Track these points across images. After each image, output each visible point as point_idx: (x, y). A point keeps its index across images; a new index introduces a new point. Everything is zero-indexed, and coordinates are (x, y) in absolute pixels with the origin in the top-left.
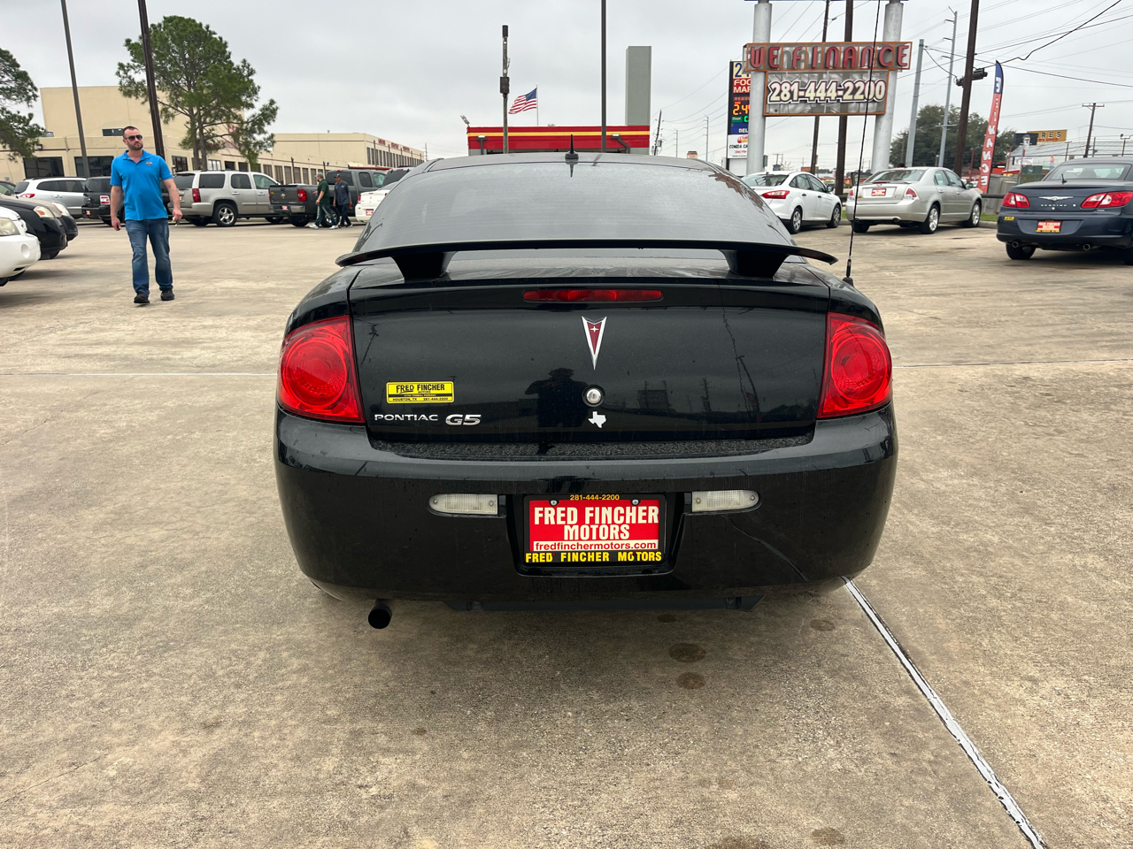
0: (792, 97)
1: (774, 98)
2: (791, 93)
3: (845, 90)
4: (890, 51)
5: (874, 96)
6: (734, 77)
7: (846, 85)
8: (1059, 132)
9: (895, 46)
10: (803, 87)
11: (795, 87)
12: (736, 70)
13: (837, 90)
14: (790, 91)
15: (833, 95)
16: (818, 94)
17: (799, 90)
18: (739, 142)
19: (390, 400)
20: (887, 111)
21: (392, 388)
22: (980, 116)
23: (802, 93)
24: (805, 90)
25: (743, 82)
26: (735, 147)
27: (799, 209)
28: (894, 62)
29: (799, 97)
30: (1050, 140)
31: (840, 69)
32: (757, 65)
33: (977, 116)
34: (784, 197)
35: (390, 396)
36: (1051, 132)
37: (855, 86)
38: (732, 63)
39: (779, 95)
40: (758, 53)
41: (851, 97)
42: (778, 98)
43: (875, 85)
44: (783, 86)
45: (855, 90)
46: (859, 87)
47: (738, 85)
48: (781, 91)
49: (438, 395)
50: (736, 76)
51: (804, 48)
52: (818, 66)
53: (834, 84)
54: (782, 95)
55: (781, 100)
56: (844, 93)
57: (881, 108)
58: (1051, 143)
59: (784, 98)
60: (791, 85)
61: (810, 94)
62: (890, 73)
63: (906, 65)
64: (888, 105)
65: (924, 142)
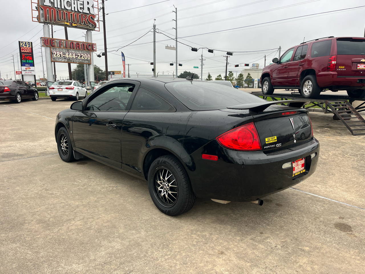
0: (61, 56)
1: (54, 56)
2: (61, 55)
3: (78, 56)
4: (90, 45)
5: (87, 58)
6: (21, 47)
7: (78, 54)
8: (119, 71)
9: (91, 44)
10: (64, 54)
11: (61, 53)
12: (21, 44)
13: (75, 56)
14: (60, 54)
15: (75, 57)
16: (69, 56)
17: (63, 54)
18: (26, 69)
19: (267, 143)
20: (92, 63)
21: (266, 140)
22: (97, 66)
23: (64, 55)
24: (65, 55)
25: (25, 49)
26: (25, 71)
27: (77, 93)
28: (92, 49)
29: (63, 56)
30: (117, 74)
31: (75, 49)
32: (47, 44)
33: (96, 66)
34: (73, 89)
35: (267, 142)
36: (117, 71)
37: (81, 55)
38: (19, 42)
39: (56, 55)
40: (47, 41)
41: (80, 58)
42: (56, 56)
43: (87, 55)
44: (57, 52)
45: (81, 56)
46: (82, 55)
47: (23, 50)
48: (57, 54)
49: (274, 140)
50: (22, 46)
51: (62, 41)
52: (68, 47)
53: (74, 54)
54: (57, 55)
55: (57, 57)
56: (78, 57)
57: (90, 62)
58: (118, 74)
59: (58, 56)
60: (60, 52)
61: (67, 56)
62: (91, 52)
63: (95, 50)
64: (92, 62)
65: (82, 72)
